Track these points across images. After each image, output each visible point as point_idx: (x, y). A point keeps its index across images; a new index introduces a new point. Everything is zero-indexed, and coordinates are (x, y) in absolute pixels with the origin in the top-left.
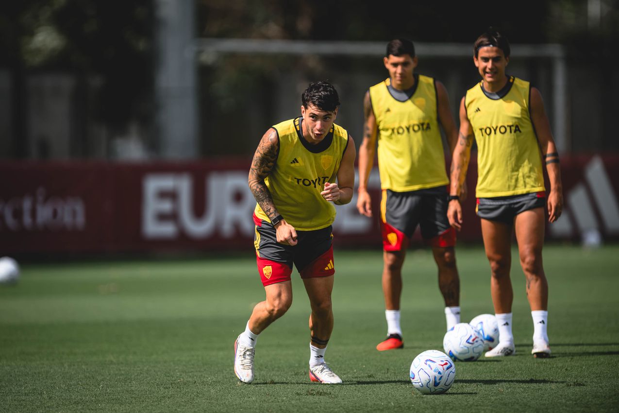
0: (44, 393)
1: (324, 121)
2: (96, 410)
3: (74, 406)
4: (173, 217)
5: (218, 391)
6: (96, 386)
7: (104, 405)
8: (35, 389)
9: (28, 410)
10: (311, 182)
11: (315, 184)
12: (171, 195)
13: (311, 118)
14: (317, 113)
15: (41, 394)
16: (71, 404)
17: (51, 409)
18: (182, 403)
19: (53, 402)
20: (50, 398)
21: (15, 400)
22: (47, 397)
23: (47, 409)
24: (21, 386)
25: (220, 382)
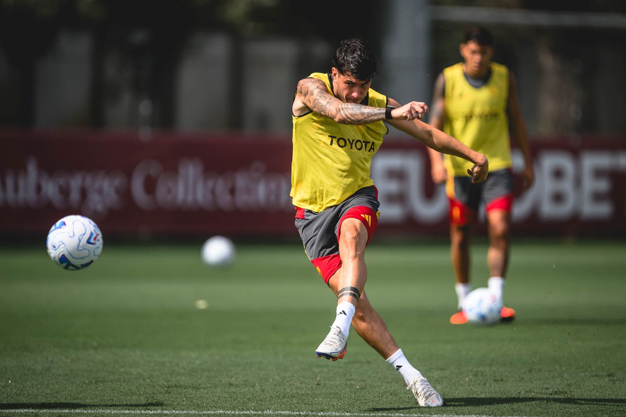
0: (256, 386)
1: (361, 87)
2: (312, 404)
3: (288, 399)
4: (400, 198)
5: (445, 388)
6: (312, 379)
7: (321, 399)
8: (247, 381)
9: (238, 403)
10: (348, 142)
11: (351, 145)
12: (398, 175)
13: (347, 85)
14: (354, 80)
15: (253, 386)
16: (285, 398)
17: (263, 403)
18: (406, 400)
19: (265, 394)
20: (263, 391)
21: (225, 392)
22: (260, 389)
23: (259, 402)
24: (232, 377)
25: (446, 377)
